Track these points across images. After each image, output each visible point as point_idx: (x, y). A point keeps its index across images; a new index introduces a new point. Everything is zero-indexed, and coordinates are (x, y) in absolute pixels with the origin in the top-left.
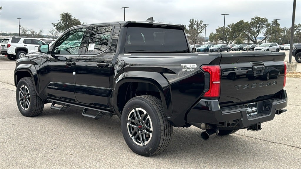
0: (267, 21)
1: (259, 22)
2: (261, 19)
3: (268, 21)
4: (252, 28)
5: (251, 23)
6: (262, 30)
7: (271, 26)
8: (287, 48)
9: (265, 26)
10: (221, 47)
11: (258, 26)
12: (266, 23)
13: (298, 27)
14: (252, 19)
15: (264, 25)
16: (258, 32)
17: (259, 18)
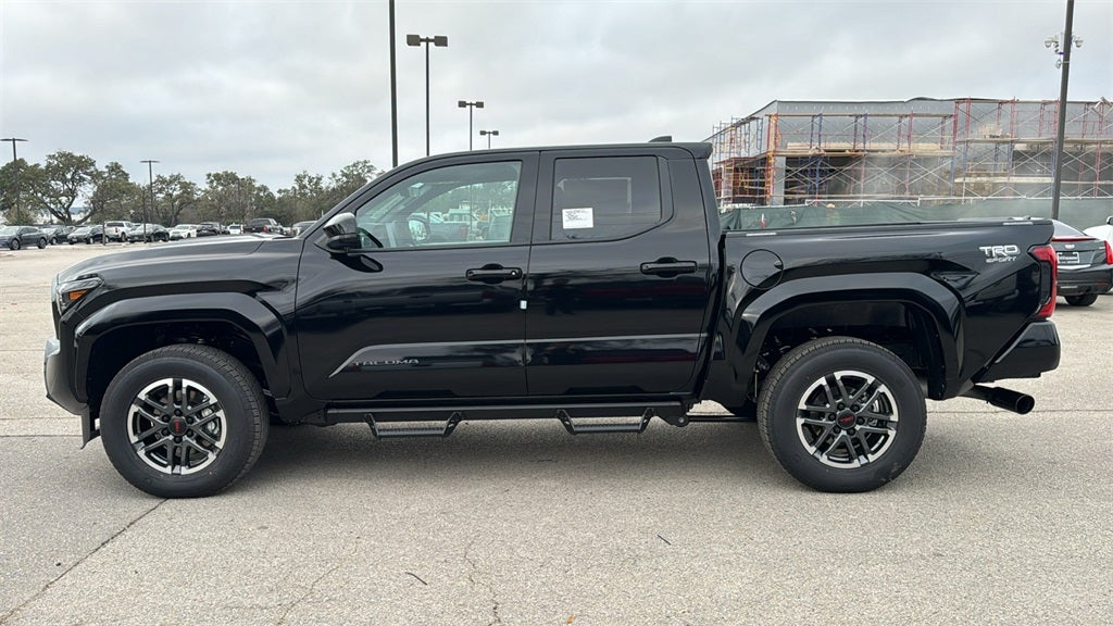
0: (92, 164)
1: (71, 166)
2: (76, 158)
3: (96, 164)
4: (53, 182)
5: (47, 167)
6: (82, 189)
7: (105, 178)
8: (176, 235)
9: (89, 178)
10: (20, 236)
11: (69, 176)
12: (92, 169)
13: (171, 182)
14: (50, 157)
15: (86, 173)
16: (72, 194)
17: (71, 156)
